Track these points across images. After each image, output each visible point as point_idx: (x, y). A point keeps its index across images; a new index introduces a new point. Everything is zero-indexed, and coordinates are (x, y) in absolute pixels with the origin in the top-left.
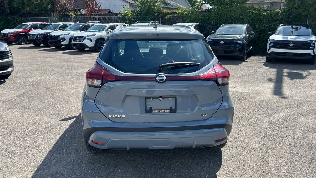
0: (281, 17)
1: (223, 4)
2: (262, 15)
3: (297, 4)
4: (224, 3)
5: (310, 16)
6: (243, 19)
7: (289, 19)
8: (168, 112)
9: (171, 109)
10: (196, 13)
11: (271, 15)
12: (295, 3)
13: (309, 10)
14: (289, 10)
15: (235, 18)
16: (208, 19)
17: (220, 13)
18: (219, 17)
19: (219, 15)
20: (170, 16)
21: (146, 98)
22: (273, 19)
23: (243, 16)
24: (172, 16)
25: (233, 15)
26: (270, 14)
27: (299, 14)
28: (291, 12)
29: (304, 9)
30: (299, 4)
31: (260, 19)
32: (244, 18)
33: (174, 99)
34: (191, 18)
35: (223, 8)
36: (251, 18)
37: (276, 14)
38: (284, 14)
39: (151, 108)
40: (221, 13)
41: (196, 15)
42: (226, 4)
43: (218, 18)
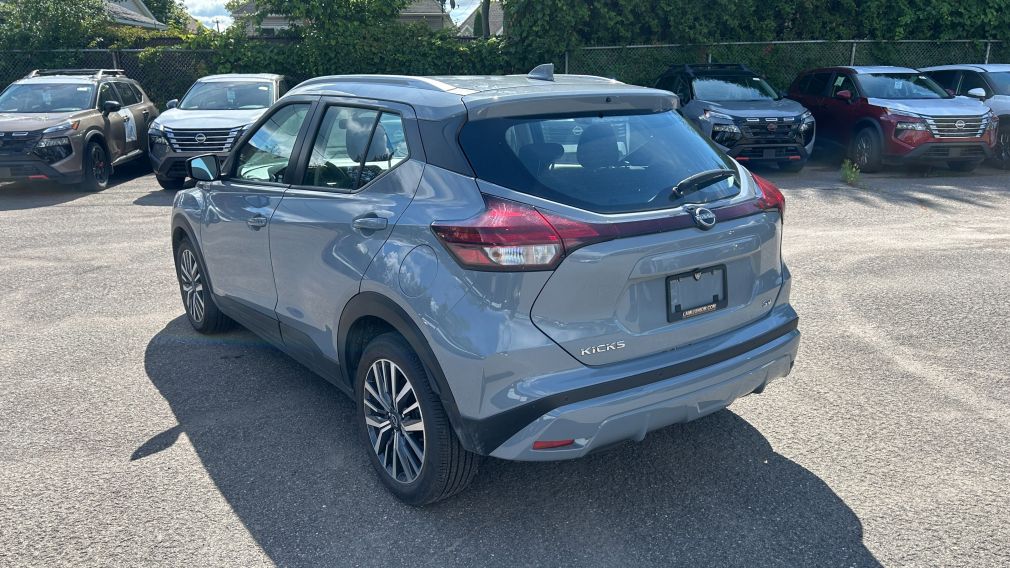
0: (505, 57)
1: (339, 16)
2: (458, 51)
3: (539, 23)
4: (341, 13)
5: (570, 57)
6: (407, 64)
7: (523, 65)
8: (713, 311)
9: (715, 299)
10: (251, 44)
11: (480, 51)
12: (536, 22)
13: (570, 40)
14: (523, 40)
15: (382, 59)
16: (299, 63)
17: (333, 43)
18: (333, 56)
19: (330, 49)
20: (156, 53)
21: (668, 279)
22: (487, 63)
23: (403, 53)
24: (163, 52)
25: (373, 49)
26: (475, 50)
27: (548, 51)
28: (530, 45)
29: (558, 38)
30: (545, 24)
31: (453, 65)
32: (410, 61)
33: (720, 271)
34: (239, 59)
35: (341, 30)
36: (429, 59)
37: (493, 48)
38: (512, 50)
39: (680, 305)
40: (337, 42)
41: (253, 48)
42: (345, 17)
43: (329, 60)
